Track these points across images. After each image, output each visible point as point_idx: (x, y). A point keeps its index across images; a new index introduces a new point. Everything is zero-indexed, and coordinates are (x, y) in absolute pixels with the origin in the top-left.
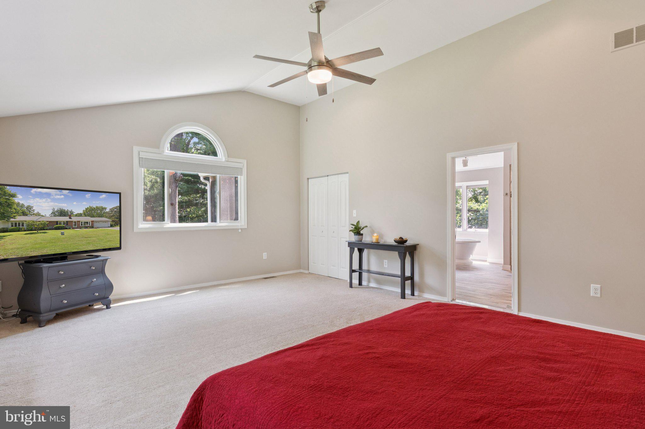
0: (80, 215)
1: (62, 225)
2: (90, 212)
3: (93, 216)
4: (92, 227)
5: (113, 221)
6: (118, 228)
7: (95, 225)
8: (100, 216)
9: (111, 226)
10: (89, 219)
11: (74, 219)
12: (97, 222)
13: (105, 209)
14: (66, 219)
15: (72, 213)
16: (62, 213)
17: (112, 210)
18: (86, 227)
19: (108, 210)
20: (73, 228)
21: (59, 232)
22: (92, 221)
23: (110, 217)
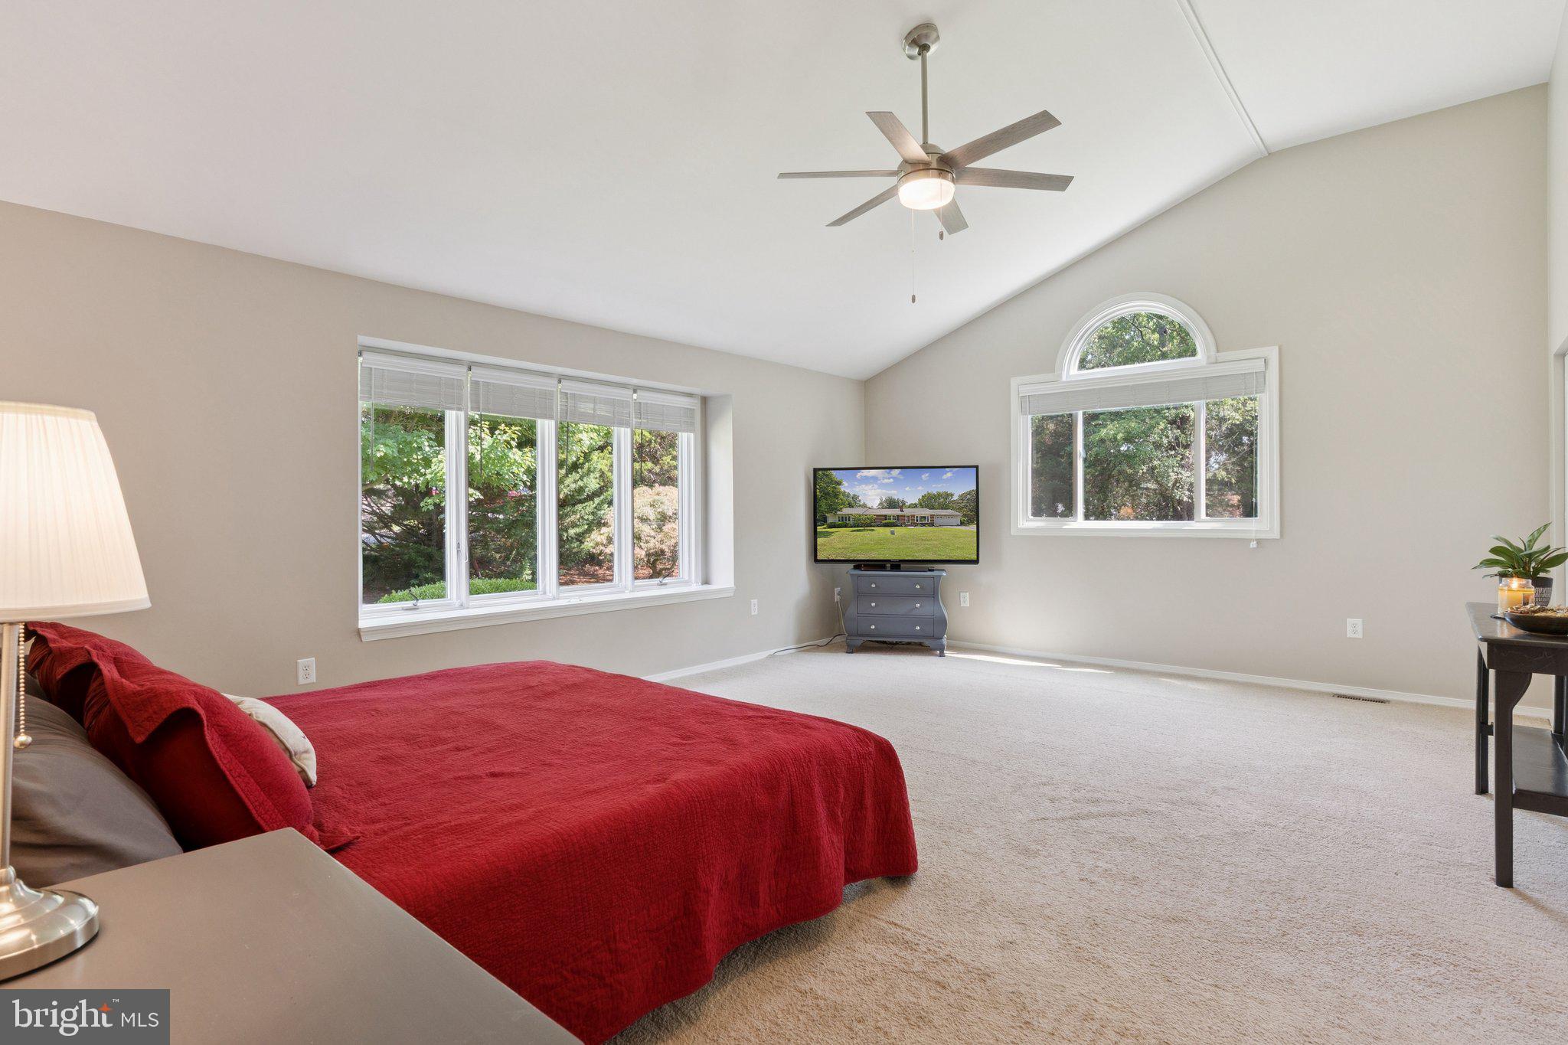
0: (915, 506)
1: (892, 521)
2: (928, 501)
3: (933, 508)
4: (932, 525)
5: (965, 516)
6: (973, 527)
7: (936, 521)
8: (944, 507)
9: (962, 524)
10: (927, 512)
11: (907, 512)
12: (941, 516)
13: (952, 495)
14: (896, 512)
15: (904, 503)
16: (892, 504)
17: (963, 497)
18: (923, 525)
19: (955, 498)
20: (906, 526)
21: (888, 530)
22: (932, 516)
23: (960, 509)
